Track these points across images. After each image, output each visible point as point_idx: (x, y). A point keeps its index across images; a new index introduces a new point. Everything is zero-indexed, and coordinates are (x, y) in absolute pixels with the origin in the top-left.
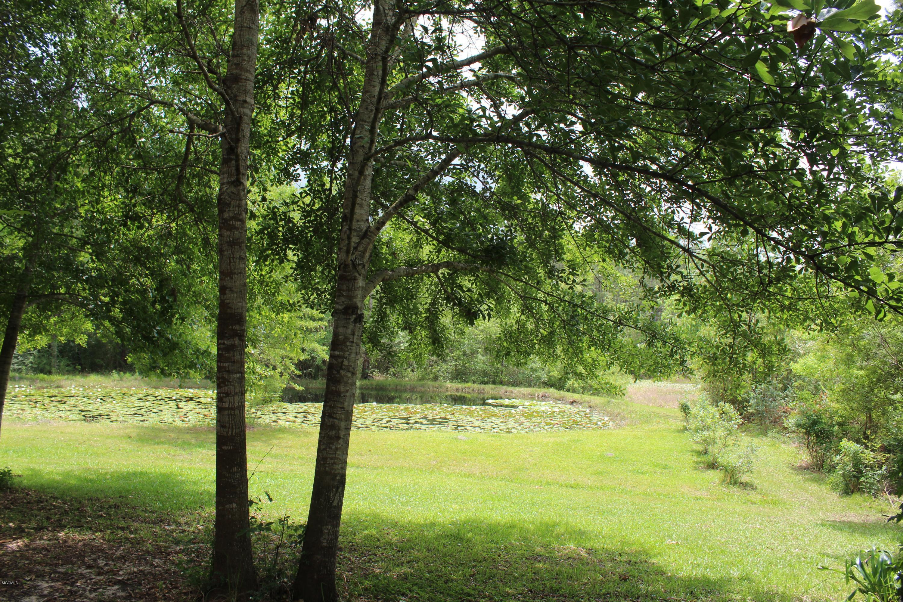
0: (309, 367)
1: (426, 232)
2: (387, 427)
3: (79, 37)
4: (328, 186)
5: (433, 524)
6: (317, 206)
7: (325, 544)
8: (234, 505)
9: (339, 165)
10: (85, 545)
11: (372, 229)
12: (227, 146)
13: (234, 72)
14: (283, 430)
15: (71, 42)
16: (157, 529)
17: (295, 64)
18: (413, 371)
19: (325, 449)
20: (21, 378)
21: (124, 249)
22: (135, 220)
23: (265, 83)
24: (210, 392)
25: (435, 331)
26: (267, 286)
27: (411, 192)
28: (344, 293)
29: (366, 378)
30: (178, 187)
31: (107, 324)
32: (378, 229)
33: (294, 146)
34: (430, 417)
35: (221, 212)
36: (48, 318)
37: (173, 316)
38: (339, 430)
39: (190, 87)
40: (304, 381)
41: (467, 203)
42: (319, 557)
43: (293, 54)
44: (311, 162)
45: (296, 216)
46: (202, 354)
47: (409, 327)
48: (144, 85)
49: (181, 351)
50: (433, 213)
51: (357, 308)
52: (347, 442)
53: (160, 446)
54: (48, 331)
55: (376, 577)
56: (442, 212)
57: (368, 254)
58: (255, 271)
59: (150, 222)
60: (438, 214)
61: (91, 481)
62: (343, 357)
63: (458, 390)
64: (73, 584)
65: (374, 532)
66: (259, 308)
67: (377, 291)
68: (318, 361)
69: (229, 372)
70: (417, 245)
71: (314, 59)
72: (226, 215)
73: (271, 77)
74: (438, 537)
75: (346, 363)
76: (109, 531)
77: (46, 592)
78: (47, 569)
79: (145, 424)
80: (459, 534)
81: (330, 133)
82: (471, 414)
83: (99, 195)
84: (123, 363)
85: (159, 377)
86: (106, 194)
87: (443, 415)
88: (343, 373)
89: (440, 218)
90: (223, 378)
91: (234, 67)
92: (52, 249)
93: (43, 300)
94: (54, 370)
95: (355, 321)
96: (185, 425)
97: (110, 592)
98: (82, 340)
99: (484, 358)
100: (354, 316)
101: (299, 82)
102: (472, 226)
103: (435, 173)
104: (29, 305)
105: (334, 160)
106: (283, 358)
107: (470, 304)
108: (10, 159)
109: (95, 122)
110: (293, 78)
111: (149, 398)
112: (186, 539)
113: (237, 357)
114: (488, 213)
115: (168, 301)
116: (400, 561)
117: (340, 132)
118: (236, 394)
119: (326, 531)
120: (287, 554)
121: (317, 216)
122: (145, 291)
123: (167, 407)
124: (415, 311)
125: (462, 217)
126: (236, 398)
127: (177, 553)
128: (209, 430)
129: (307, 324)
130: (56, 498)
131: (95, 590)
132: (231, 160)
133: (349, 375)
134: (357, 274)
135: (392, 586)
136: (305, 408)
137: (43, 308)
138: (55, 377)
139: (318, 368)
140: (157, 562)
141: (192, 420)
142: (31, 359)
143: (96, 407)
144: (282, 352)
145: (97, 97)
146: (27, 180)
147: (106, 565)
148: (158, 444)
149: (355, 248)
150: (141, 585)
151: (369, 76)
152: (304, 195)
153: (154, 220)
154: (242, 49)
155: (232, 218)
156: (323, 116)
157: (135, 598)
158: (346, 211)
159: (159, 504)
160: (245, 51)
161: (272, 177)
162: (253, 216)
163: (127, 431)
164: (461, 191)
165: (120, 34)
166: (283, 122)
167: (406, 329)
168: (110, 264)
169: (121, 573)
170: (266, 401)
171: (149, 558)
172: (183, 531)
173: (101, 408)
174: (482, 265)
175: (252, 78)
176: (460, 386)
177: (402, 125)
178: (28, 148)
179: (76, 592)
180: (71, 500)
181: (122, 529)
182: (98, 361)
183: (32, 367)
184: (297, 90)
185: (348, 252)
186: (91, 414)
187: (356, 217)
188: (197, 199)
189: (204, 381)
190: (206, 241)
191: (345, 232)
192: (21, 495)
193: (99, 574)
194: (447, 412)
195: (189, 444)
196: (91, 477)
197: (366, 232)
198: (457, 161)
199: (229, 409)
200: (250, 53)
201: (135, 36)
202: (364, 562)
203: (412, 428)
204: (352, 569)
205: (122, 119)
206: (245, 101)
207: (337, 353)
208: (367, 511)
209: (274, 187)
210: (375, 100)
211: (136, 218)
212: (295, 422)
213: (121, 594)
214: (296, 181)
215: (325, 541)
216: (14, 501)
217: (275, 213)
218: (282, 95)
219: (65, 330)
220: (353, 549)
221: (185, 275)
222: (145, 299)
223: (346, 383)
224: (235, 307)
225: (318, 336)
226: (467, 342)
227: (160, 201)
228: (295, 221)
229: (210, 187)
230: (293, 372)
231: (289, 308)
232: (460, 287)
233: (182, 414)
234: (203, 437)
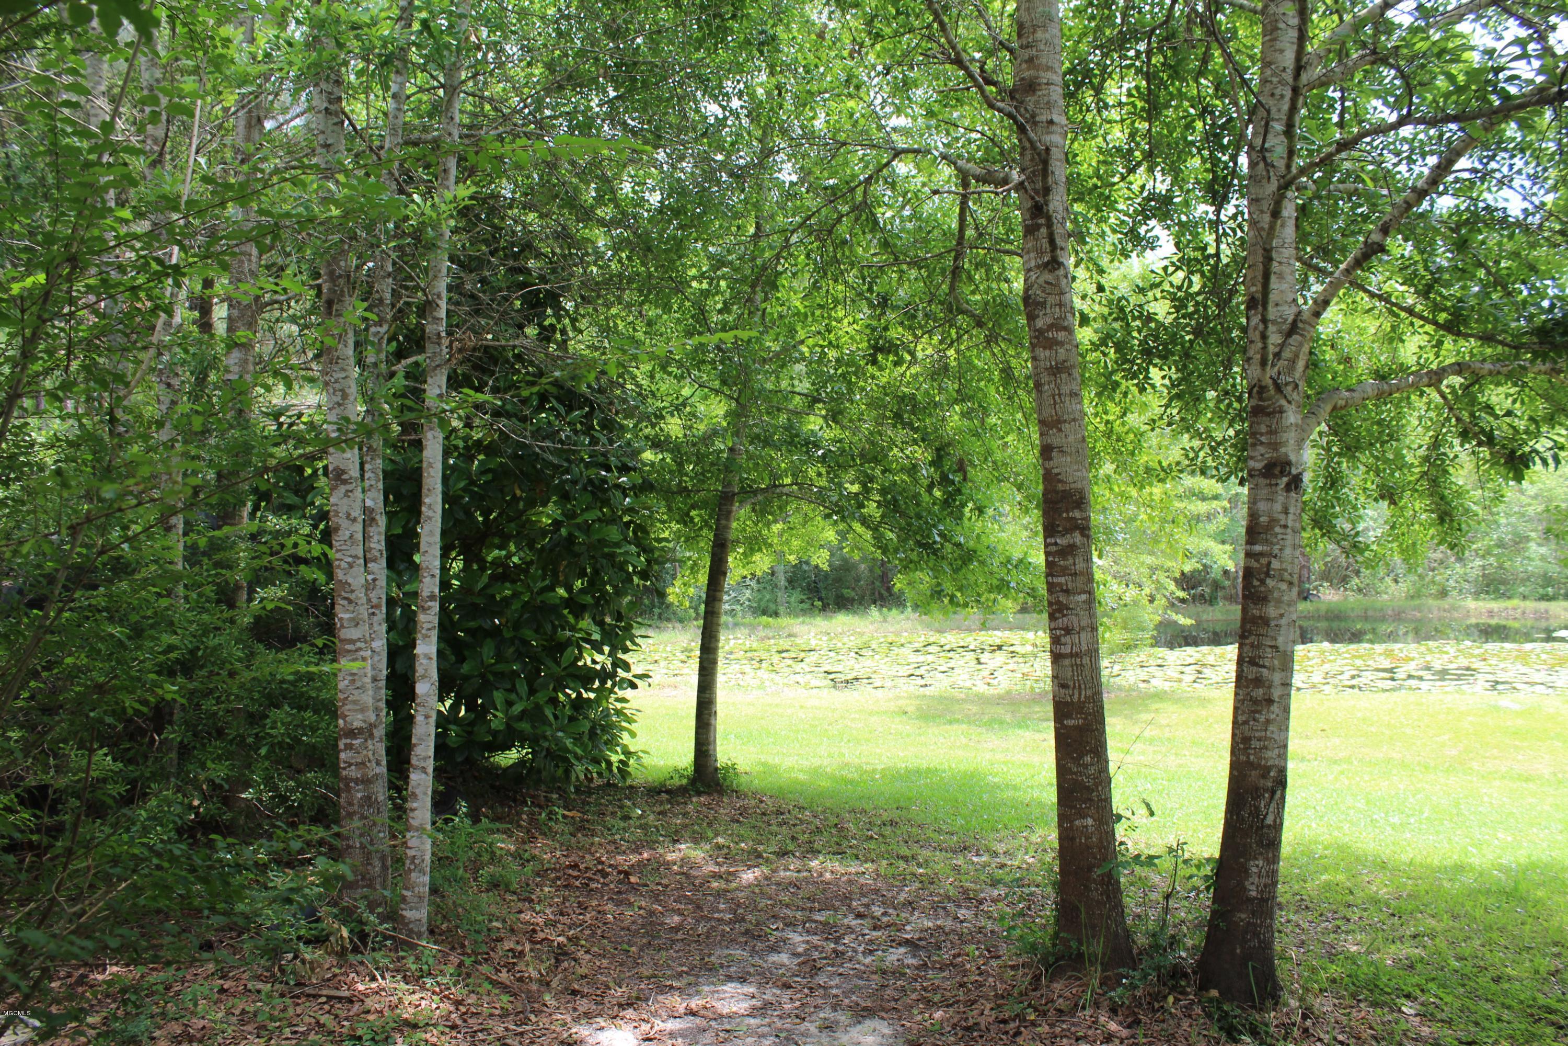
0: (1200, 584)
1: (1410, 311)
2: (1352, 687)
3: (772, 74)
4: (1211, 250)
5: (1460, 868)
6: (1196, 288)
7: (1254, 894)
8: (1090, 821)
9: (1230, 210)
10: (850, 882)
11: (1306, 316)
12: (1029, 204)
13: (1026, 74)
14: (1160, 696)
15: (761, 84)
16: (960, 861)
17: (1129, 40)
18: (1396, 581)
19: (1246, 722)
20: (736, 625)
21: (873, 404)
22: (889, 352)
23: (1079, 85)
24: (1030, 635)
25: (1442, 498)
26: (1118, 440)
27: (1376, 237)
28: (1263, 439)
29: (1305, 599)
30: (952, 288)
31: (857, 526)
32: (1317, 315)
33: (1143, 187)
34: (1437, 666)
35: (1031, 318)
36: (768, 525)
37: (963, 505)
38: (1270, 687)
39: (955, 115)
40: (1192, 608)
41: (1491, 243)
42: (1243, 916)
43: (1122, 24)
44: (1175, 211)
45: (1162, 309)
46: (1016, 567)
47: (1389, 494)
48: (880, 128)
49: (982, 563)
50: (1422, 272)
51: (1289, 463)
52: (1287, 710)
53: (955, 726)
54: (771, 545)
55: (1351, 959)
56: (1440, 269)
57: (1301, 364)
58: (1096, 415)
59: (912, 353)
60: (1432, 273)
61: (851, 782)
62: (1271, 555)
63: (1491, 613)
64: (837, 941)
65: (1341, 877)
66: (1108, 478)
67: (1320, 434)
68: (1216, 573)
69: (1067, 591)
70: (1394, 337)
71: (1161, 25)
72: (1040, 323)
73: (1088, 73)
74: (1472, 894)
75: (1275, 564)
76: (885, 862)
77: (800, 950)
78: (799, 915)
79: (927, 691)
80: (1516, 889)
81: (1206, 153)
82: (1524, 658)
83: (830, 317)
84: (885, 594)
85: (946, 613)
86: (841, 314)
87: (1464, 662)
88: (1270, 583)
89: (1436, 281)
90: (1059, 602)
91: (1024, 66)
92: (768, 413)
93: (760, 497)
94: (782, 610)
95: (1288, 488)
96: (992, 691)
97: (895, 957)
98: (821, 559)
99: (1543, 550)
100: (1285, 479)
101: (1139, 71)
102: (1504, 287)
103: (1421, 194)
104: (740, 508)
105: (1219, 200)
106: (1153, 569)
107: (1513, 439)
108: (694, 284)
109: (812, 202)
110: (1129, 67)
111: (931, 649)
112: (1008, 879)
113: (1080, 566)
114: (1537, 259)
115: (953, 482)
116: (1397, 934)
117: (1223, 149)
118: (1083, 628)
119: (1254, 870)
120: (1182, 912)
121: (1197, 304)
122: (914, 466)
123: (962, 663)
124: (1400, 464)
125: (1481, 273)
126: (1083, 635)
127: (995, 901)
128: (1035, 698)
129: (1192, 507)
130: (802, 809)
131: (871, 952)
132: (1038, 227)
133: (1284, 586)
134: (1283, 402)
135: (1385, 979)
136: (1197, 656)
137: (761, 511)
138: (784, 621)
139: (1216, 586)
140: (962, 913)
141: (1004, 683)
142: (748, 593)
143: (849, 666)
144: (1150, 560)
145: (808, 163)
146: (720, 312)
147: (885, 914)
148: (950, 722)
149: (1277, 355)
150: (940, 948)
151: (1271, 31)
152: (1171, 269)
153: (919, 347)
154: (1034, 32)
155: (1051, 327)
156: (1189, 126)
157: (933, 968)
158: (1253, 289)
159: (960, 821)
160: (1039, 35)
161: (1109, 248)
162: (1085, 320)
163: (901, 702)
164: (1476, 223)
165: (833, 54)
166: (1118, 149)
167: (1382, 497)
168: (855, 431)
169: (908, 928)
170: (1128, 647)
171: (950, 906)
172: (1002, 866)
173: (857, 666)
174: (1532, 361)
175: (1058, 79)
176: (1495, 605)
177: (1341, 115)
178: (718, 263)
179: (843, 953)
180: (824, 812)
181: (905, 859)
182: (847, 592)
183: (750, 607)
184: (1137, 88)
185: (1263, 363)
186: (843, 677)
187: (1273, 297)
188: (987, 303)
189: (1019, 616)
190: (1007, 372)
191: (1256, 328)
192: (753, 802)
193: (875, 928)
194: (1472, 656)
195: (1001, 722)
196: (850, 776)
197: (1295, 322)
198: (1463, 163)
199: (1071, 655)
200: (1047, 36)
201: (858, 50)
202: (1326, 932)
203: (1400, 688)
204: (1303, 942)
205: (852, 190)
206: (1051, 122)
207: (1258, 548)
208: (1326, 839)
209: (1116, 263)
210: (1288, 77)
211: (889, 348)
212: (1180, 681)
213: (910, 961)
214: (1152, 249)
215: (1253, 888)
216: (743, 811)
217: (1122, 309)
218: (1110, 101)
219: (795, 543)
220: (1303, 906)
221: (977, 435)
222: (916, 481)
223: (1279, 601)
224: (1071, 480)
225: (1212, 527)
226: (1503, 521)
227: (926, 315)
228: (1160, 317)
229: (1007, 281)
230: (1172, 593)
231: (1162, 475)
232: (1489, 409)
233: (986, 673)
234: (1024, 710)
